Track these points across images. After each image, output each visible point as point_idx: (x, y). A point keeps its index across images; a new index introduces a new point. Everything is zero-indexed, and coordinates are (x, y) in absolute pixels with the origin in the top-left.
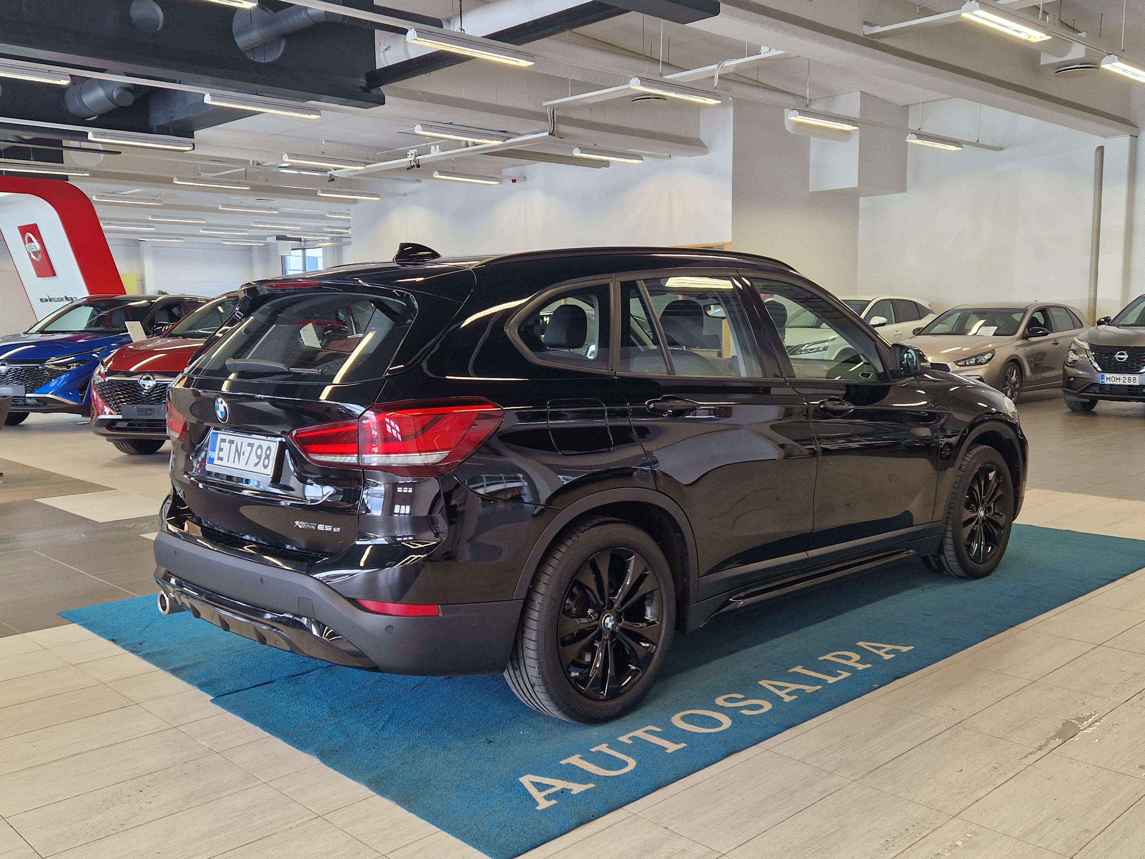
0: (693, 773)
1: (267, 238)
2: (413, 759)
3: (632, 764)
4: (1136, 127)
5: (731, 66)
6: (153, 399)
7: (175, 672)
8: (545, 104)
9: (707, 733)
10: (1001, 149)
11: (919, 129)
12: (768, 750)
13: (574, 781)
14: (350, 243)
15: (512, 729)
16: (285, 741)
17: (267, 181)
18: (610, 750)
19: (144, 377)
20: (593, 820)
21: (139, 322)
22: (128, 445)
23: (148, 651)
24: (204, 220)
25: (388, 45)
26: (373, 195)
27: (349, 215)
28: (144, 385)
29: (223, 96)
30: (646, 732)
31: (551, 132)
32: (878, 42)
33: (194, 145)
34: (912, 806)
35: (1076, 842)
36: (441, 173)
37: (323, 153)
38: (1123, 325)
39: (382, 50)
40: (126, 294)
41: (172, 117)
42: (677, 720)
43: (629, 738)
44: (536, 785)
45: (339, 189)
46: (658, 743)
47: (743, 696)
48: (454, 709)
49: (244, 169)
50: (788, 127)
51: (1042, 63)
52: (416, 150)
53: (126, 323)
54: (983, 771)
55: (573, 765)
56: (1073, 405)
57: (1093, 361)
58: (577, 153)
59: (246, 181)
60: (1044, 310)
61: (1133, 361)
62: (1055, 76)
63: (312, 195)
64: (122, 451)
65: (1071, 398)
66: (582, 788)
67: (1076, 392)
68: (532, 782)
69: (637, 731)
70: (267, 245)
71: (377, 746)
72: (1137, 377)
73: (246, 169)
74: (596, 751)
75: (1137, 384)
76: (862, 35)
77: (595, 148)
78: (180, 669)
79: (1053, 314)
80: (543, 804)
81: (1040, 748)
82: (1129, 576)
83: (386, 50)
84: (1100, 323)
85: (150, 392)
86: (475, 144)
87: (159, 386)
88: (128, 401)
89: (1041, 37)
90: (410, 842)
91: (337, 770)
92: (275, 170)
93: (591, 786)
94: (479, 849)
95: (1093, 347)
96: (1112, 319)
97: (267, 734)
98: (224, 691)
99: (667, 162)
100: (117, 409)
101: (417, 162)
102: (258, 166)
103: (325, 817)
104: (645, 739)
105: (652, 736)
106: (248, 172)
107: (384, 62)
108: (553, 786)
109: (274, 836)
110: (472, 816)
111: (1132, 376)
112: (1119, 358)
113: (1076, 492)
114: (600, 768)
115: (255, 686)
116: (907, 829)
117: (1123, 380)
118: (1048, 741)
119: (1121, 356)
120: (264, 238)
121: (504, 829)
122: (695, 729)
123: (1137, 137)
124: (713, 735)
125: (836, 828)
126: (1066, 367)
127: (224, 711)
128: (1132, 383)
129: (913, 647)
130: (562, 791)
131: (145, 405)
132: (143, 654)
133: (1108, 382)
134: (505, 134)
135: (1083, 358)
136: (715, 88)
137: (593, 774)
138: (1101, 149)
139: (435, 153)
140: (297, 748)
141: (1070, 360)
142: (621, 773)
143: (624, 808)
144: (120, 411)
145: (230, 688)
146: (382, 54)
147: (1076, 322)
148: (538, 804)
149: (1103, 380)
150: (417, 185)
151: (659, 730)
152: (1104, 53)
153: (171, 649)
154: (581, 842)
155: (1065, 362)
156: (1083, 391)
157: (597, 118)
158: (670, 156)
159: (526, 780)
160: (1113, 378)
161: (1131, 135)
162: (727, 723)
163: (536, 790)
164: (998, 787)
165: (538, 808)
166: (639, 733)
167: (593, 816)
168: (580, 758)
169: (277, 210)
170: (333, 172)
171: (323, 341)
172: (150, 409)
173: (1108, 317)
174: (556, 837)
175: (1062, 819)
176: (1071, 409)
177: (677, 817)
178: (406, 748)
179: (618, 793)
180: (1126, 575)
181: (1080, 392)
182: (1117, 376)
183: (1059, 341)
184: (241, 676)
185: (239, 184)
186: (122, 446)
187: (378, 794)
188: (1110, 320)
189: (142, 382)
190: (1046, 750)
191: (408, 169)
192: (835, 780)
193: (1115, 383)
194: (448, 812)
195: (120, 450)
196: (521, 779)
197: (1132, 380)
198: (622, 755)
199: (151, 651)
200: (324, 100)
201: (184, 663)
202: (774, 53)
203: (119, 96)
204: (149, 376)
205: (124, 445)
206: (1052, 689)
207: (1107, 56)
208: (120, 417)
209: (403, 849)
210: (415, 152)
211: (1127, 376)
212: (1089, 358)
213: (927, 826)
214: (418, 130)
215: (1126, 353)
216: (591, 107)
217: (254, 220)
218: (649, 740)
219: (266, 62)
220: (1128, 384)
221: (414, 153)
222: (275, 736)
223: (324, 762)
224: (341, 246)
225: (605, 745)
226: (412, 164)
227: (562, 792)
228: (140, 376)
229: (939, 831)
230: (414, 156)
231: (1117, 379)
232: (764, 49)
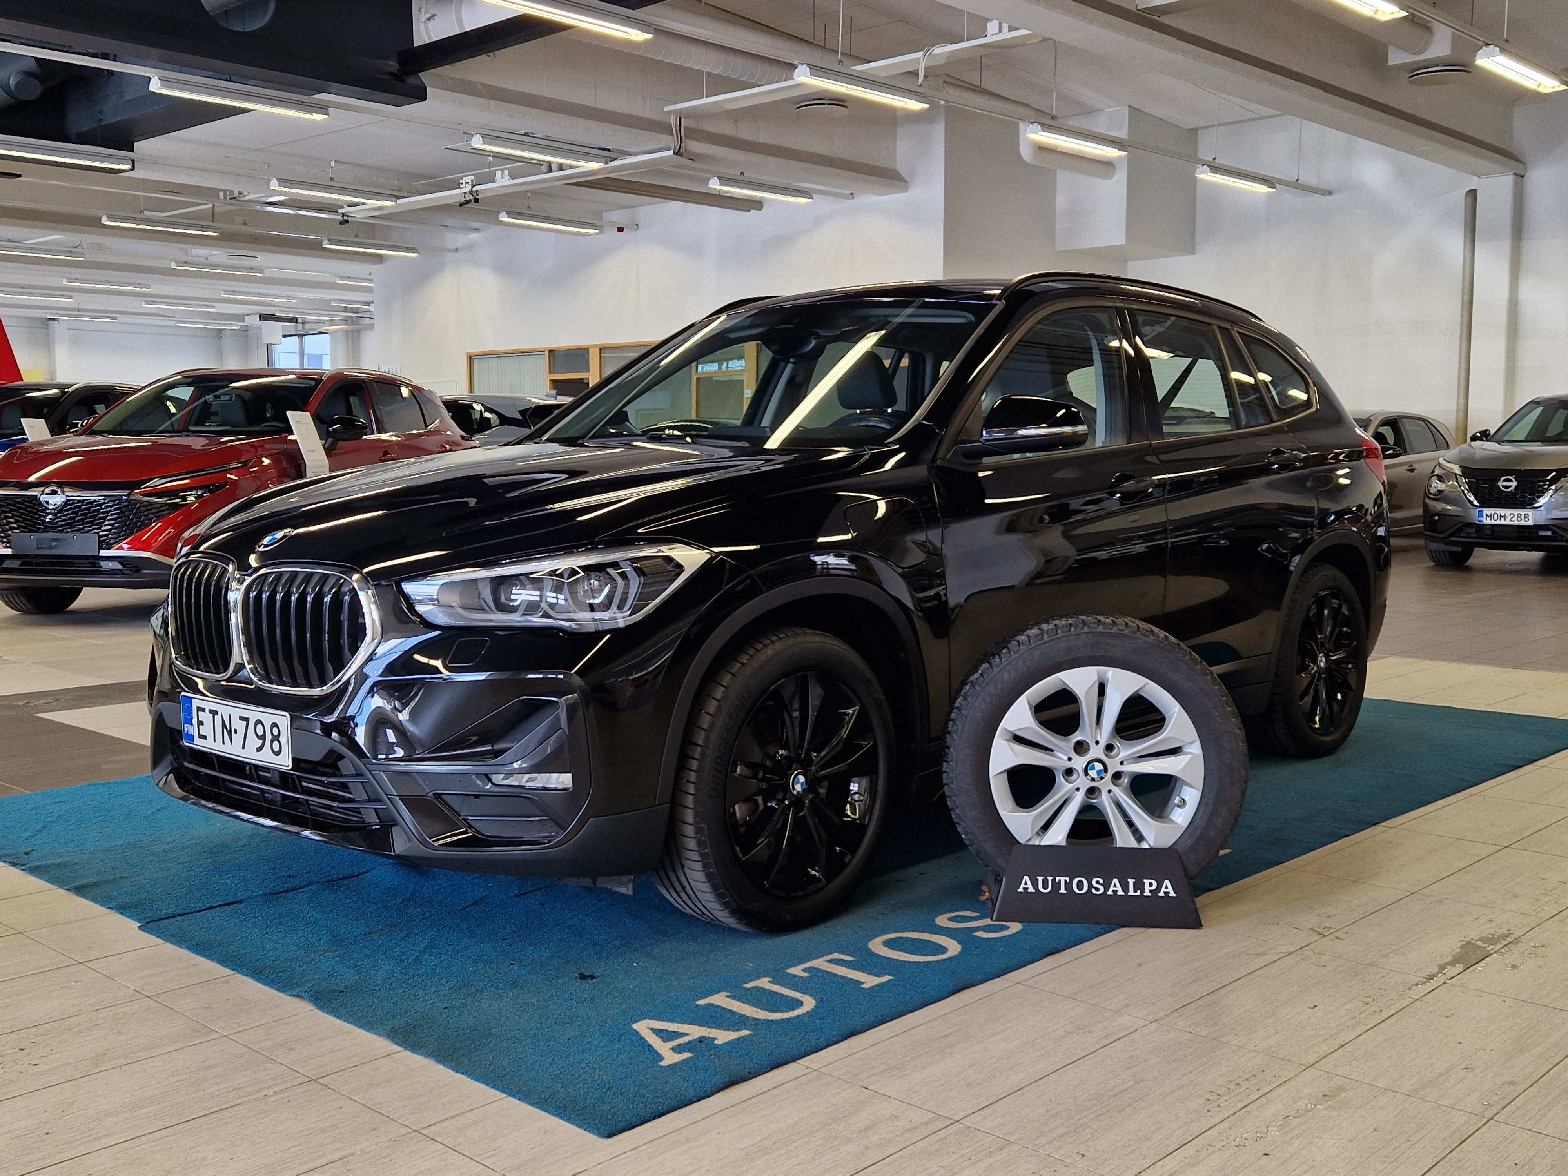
0: (904, 1014)
1: (246, 317)
2: (464, 1001)
3: (809, 1003)
4: (1521, 162)
5: (943, 53)
6: (60, 523)
7: (80, 890)
8: (667, 109)
9: (924, 962)
10: (1330, 193)
11: (1214, 159)
12: (1019, 983)
13: (719, 1027)
14: (372, 327)
15: (621, 961)
16: (258, 980)
17: (245, 224)
18: (774, 986)
19: (47, 491)
20: (750, 1079)
21: (43, 420)
22: (22, 599)
23: (39, 863)
24: (147, 286)
25: (432, 12)
26: (407, 249)
27: (371, 280)
28: (47, 502)
29: (179, 82)
30: (830, 961)
31: (676, 151)
32: (1158, 21)
33: (133, 161)
34: (1242, 1054)
35: (1496, 1098)
36: (511, 214)
37: (332, 179)
38: (1508, 441)
39: (423, 20)
40: (22, 380)
41: (101, 120)
42: (877, 946)
43: (804, 970)
44: (659, 1033)
45: (356, 240)
46: (849, 976)
47: (977, 914)
48: (529, 935)
49: (210, 206)
50: (1026, 153)
51: (1390, 63)
52: (473, 177)
53: (22, 420)
54: (1348, 1007)
55: (718, 1006)
56: (1438, 556)
57: (1466, 491)
58: (715, 185)
59: (212, 224)
60: (1393, 422)
61: (1524, 491)
62: (1409, 82)
63: (314, 248)
64: (12, 608)
65: (1434, 546)
66: (733, 1035)
67: (1442, 536)
68: (652, 1029)
69: (816, 960)
70: (245, 329)
71: (406, 984)
72: (1530, 512)
73: (214, 205)
74: (753, 988)
75: (1530, 523)
76: (1135, 10)
77: (741, 178)
78: (90, 886)
79: (1408, 428)
80: (670, 1058)
81: (1431, 978)
82: (1540, 761)
83: (429, 19)
84: (1474, 438)
85: (57, 514)
86: (561, 167)
87: (71, 504)
88: (22, 527)
89: (1392, 13)
90: (459, 1112)
91: (341, 1018)
92: (258, 208)
93: (746, 1033)
94: (569, 1120)
95: (1467, 472)
96: (1492, 433)
97: (228, 971)
98: (157, 915)
99: (849, 203)
100: (5, 540)
101: (475, 195)
102: (233, 201)
103: (321, 1081)
104: (829, 970)
105: (839, 967)
106: (216, 210)
107: (425, 35)
108: (686, 1034)
109: (237, 1109)
110: (557, 1075)
111: (1523, 512)
112: (1504, 487)
113: (1454, 661)
114: (759, 1010)
115: (210, 908)
116: (1238, 1084)
117: (1510, 518)
118: (1442, 968)
119: (1507, 484)
120: (240, 318)
121: (608, 1092)
122: (905, 957)
123: (1523, 176)
124: (934, 964)
125: (1130, 1084)
126: (1427, 501)
127: (160, 941)
128: (1523, 523)
129: (1230, 851)
130: (701, 1040)
131: (49, 533)
132: (30, 867)
133: (1488, 521)
134: (607, 153)
135: (1452, 486)
136: (920, 86)
137: (748, 1017)
138: (1473, 193)
139: (503, 180)
140: (276, 989)
141: (1433, 490)
142: (793, 1016)
143: (798, 1061)
144: (9, 542)
145: (169, 911)
146: (422, 26)
147: (1440, 441)
148: (662, 1059)
149: (1481, 519)
150: (474, 236)
151: (850, 958)
152: (1481, 43)
153: (76, 861)
154: (732, 1108)
155: (1425, 493)
156: (1453, 535)
157: (745, 133)
158: (852, 194)
159: (643, 1027)
160: (1496, 516)
161: (1515, 174)
162: (954, 948)
163: (660, 1040)
164: (1372, 1028)
165: (663, 1063)
166: (820, 963)
167: (750, 1073)
168: (727, 997)
169: (261, 271)
170: (346, 210)
171: (326, 441)
172: (54, 540)
173: (1487, 430)
174: (691, 1103)
175: (1472, 1068)
176: (1435, 562)
177: (882, 1072)
178: (453, 987)
179: (788, 1041)
180: (1535, 761)
181: (1448, 537)
182: (1502, 512)
183: (1416, 466)
184: (186, 894)
185: (202, 227)
186: (12, 600)
187: (405, 1048)
188: (1489, 434)
189: (43, 498)
190: (1440, 979)
191: (461, 205)
192: (1124, 1020)
193: (1498, 522)
194: (519, 1070)
195: (8, 605)
196: (634, 1026)
197: (1523, 517)
198: (793, 992)
199: (43, 863)
200: (333, 91)
201: (98, 879)
202: (1006, 35)
203: (17, 85)
204: (55, 488)
205: (16, 597)
206: (1441, 901)
207: (1484, 48)
208: (9, 551)
209: (447, 1123)
210: (472, 181)
211: (1516, 512)
212: (1460, 486)
213: (1269, 1079)
214: (477, 142)
215: (1513, 480)
216: (737, 115)
217: (225, 288)
218: (835, 972)
219: (246, 30)
220: (1516, 523)
221: (470, 182)
222: (243, 973)
223: (321, 1008)
224: (358, 331)
225: (767, 979)
226: (467, 198)
227: (701, 1042)
228: (42, 489)
229: (1288, 1086)
230: (469, 186)
231: (1501, 516)
232: (992, 27)
